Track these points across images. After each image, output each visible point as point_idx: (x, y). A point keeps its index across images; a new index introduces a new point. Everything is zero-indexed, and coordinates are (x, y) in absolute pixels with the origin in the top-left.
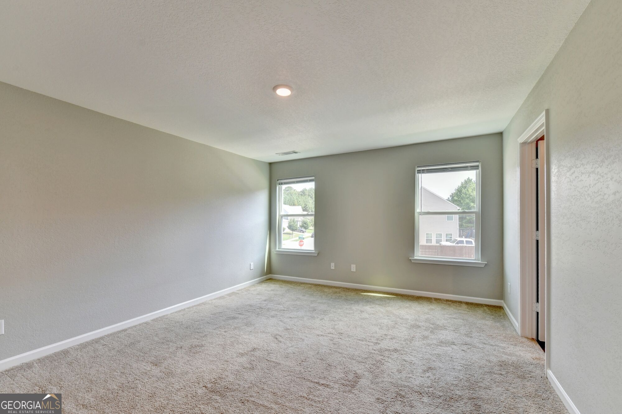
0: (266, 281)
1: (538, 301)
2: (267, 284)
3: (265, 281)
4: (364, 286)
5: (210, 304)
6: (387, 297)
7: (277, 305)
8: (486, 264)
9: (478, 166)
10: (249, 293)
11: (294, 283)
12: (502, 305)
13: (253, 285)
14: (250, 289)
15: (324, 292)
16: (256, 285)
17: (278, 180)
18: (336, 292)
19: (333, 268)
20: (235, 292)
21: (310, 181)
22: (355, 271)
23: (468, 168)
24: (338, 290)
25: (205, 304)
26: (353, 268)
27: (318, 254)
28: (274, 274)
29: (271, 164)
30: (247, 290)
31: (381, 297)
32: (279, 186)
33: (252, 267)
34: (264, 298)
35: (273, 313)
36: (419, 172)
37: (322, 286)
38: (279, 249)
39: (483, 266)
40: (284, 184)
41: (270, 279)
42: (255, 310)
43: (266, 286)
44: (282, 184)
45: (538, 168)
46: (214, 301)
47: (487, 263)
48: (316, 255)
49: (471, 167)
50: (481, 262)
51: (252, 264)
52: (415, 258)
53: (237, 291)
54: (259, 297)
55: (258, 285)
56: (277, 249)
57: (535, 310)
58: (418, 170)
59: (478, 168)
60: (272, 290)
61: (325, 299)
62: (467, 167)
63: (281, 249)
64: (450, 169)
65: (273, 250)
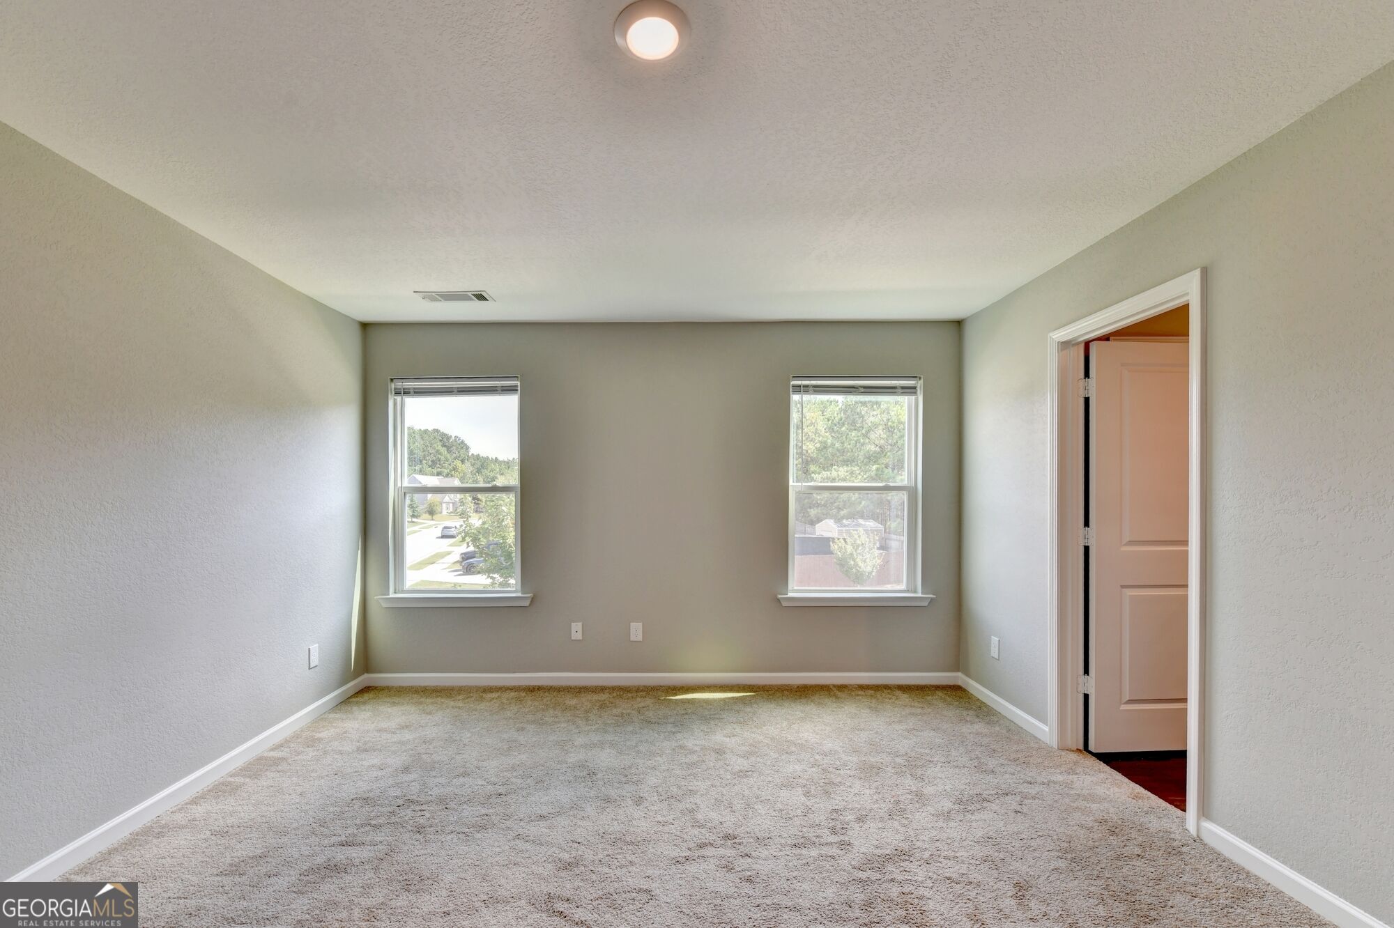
0: (354, 699)
1: (1086, 671)
2: (368, 707)
3: (351, 697)
4: (664, 677)
5: (183, 827)
6: (737, 698)
7: (461, 780)
8: (932, 600)
9: (915, 388)
10: (326, 753)
11: (459, 694)
12: (960, 683)
13: (320, 719)
14: (318, 735)
15: (566, 709)
16: (332, 716)
17: (392, 380)
18: (602, 706)
19: (579, 636)
20: (265, 754)
21: (502, 390)
22: (640, 638)
23: (897, 390)
24: (603, 696)
25: (160, 835)
26: (636, 631)
27: (533, 600)
28: (381, 672)
29: (365, 326)
30: (306, 738)
31: (724, 700)
32: (395, 400)
33: (314, 661)
34: (396, 761)
35: (469, 813)
36: (798, 389)
37: (549, 690)
38: (395, 593)
39: (926, 604)
40: (415, 392)
41: (366, 690)
42: (393, 813)
43: (369, 714)
44: (406, 392)
45: (1089, 397)
46: (198, 811)
47: (934, 596)
48: (527, 603)
49: (903, 388)
50: (923, 596)
51: (315, 648)
52: (790, 595)
53: (272, 750)
54: (376, 761)
55: (338, 716)
56: (392, 595)
57: (1082, 690)
58: (793, 386)
59: (915, 393)
60: (404, 727)
61: (589, 731)
62: (895, 388)
63: (403, 592)
64: (862, 390)
65: (375, 598)
